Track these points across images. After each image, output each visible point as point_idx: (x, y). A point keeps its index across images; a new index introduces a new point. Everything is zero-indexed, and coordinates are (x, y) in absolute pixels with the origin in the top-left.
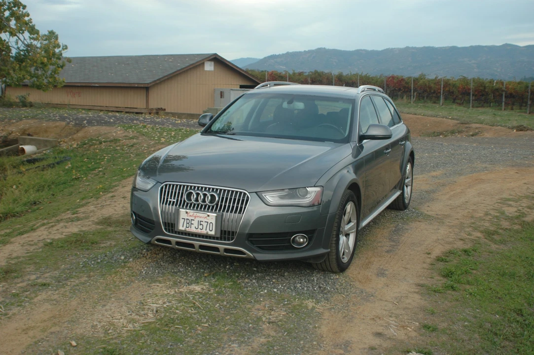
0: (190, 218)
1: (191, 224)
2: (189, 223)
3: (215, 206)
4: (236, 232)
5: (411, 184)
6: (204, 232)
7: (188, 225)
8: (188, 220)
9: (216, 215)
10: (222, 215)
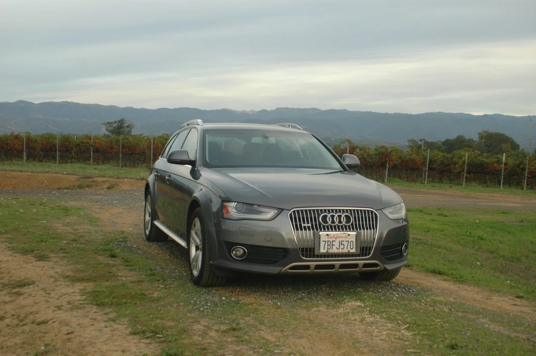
0: (331, 240)
1: (332, 245)
2: (331, 244)
3: (351, 226)
4: (373, 247)
6: (345, 251)
7: (329, 246)
8: (329, 242)
9: (355, 233)
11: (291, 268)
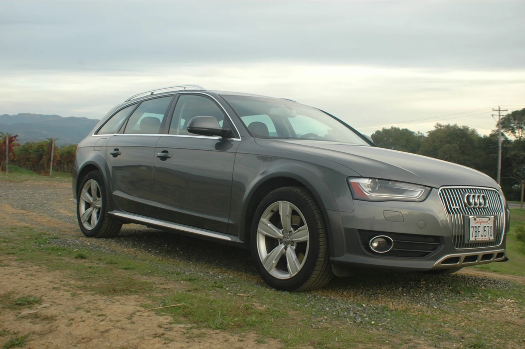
0: (477, 225)
1: (478, 231)
4: (502, 234)
6: (487, 238)
7: (476, 233)
8: (476, 228)
9: (493, 217)
11: (443, 262)
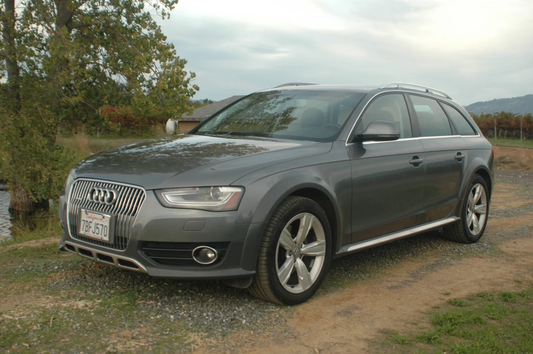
1: (90, 227)
2: (88, 225)
3: (113, 206)
4: (128, 238)
5: (485, 212)
6: (99, 237)
7: (87, 228)
9: (109, 216)
10: (117, 217)
